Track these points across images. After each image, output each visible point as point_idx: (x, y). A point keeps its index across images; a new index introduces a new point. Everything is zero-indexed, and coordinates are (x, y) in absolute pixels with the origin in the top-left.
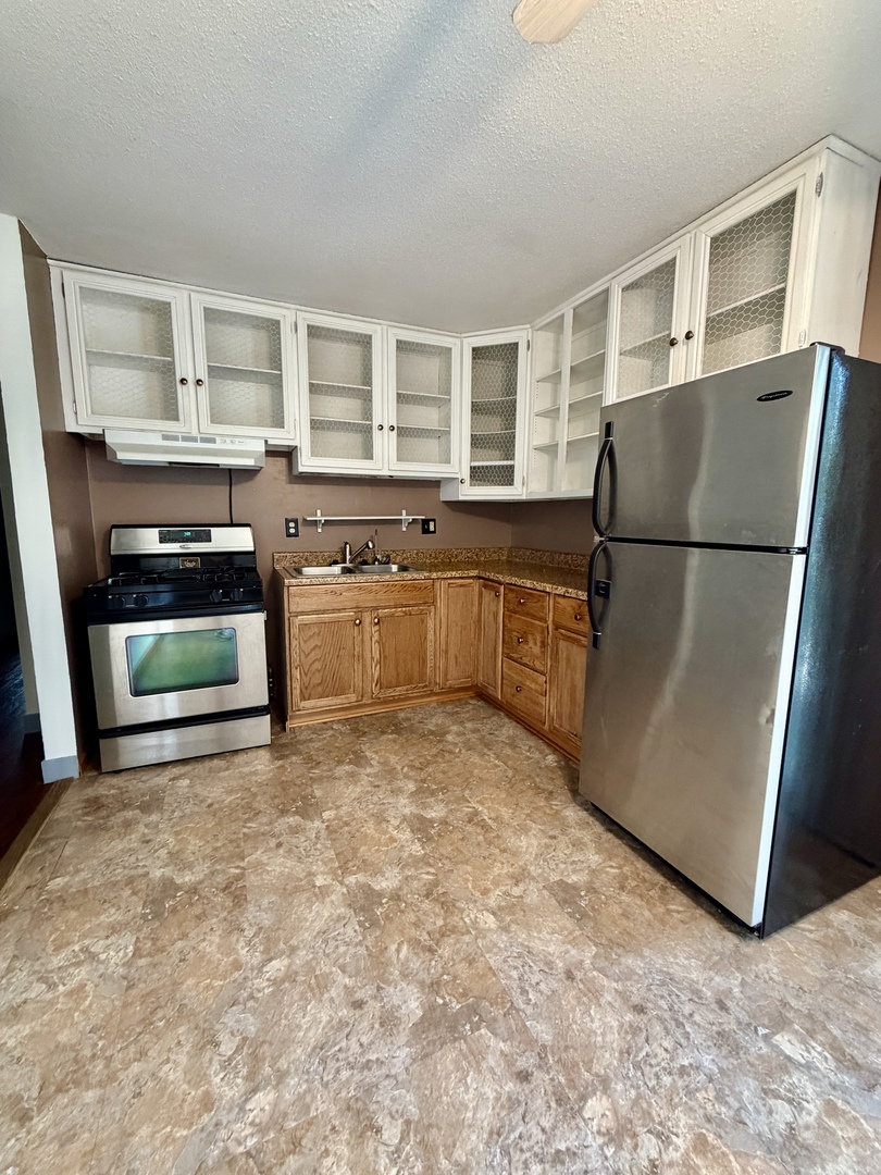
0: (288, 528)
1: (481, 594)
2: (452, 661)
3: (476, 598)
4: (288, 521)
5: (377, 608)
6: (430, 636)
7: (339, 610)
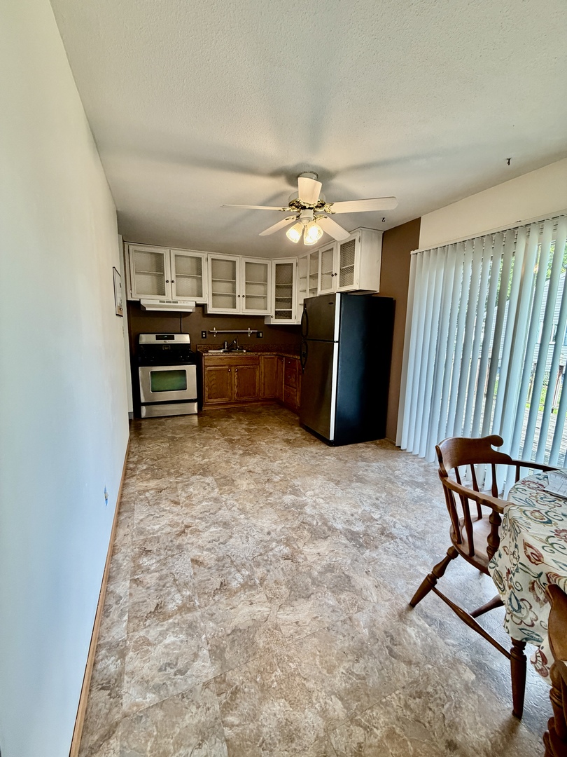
0: (202, 335)
1: (278, 362)
2: (266, 387)
3: (276, 363)
4: (203, 332)
5: (237, 366)
6: (257, 377)
7: (222, 366)
